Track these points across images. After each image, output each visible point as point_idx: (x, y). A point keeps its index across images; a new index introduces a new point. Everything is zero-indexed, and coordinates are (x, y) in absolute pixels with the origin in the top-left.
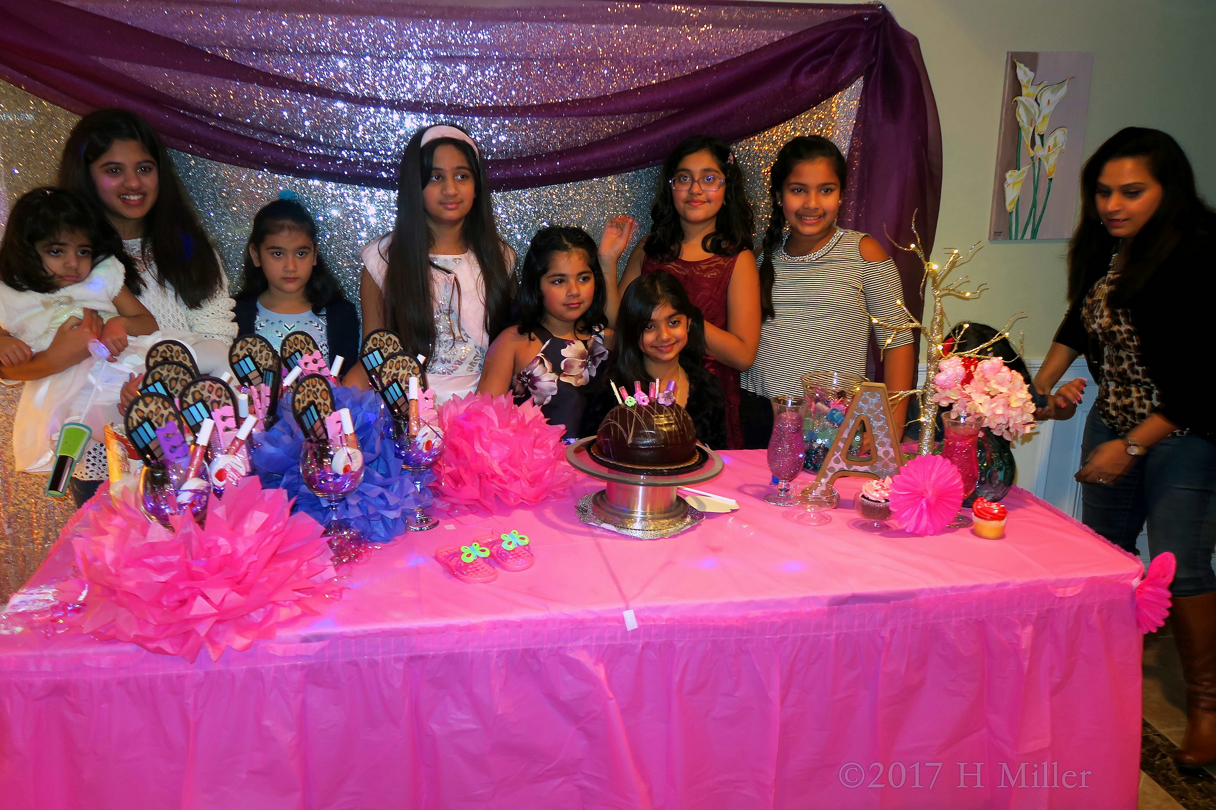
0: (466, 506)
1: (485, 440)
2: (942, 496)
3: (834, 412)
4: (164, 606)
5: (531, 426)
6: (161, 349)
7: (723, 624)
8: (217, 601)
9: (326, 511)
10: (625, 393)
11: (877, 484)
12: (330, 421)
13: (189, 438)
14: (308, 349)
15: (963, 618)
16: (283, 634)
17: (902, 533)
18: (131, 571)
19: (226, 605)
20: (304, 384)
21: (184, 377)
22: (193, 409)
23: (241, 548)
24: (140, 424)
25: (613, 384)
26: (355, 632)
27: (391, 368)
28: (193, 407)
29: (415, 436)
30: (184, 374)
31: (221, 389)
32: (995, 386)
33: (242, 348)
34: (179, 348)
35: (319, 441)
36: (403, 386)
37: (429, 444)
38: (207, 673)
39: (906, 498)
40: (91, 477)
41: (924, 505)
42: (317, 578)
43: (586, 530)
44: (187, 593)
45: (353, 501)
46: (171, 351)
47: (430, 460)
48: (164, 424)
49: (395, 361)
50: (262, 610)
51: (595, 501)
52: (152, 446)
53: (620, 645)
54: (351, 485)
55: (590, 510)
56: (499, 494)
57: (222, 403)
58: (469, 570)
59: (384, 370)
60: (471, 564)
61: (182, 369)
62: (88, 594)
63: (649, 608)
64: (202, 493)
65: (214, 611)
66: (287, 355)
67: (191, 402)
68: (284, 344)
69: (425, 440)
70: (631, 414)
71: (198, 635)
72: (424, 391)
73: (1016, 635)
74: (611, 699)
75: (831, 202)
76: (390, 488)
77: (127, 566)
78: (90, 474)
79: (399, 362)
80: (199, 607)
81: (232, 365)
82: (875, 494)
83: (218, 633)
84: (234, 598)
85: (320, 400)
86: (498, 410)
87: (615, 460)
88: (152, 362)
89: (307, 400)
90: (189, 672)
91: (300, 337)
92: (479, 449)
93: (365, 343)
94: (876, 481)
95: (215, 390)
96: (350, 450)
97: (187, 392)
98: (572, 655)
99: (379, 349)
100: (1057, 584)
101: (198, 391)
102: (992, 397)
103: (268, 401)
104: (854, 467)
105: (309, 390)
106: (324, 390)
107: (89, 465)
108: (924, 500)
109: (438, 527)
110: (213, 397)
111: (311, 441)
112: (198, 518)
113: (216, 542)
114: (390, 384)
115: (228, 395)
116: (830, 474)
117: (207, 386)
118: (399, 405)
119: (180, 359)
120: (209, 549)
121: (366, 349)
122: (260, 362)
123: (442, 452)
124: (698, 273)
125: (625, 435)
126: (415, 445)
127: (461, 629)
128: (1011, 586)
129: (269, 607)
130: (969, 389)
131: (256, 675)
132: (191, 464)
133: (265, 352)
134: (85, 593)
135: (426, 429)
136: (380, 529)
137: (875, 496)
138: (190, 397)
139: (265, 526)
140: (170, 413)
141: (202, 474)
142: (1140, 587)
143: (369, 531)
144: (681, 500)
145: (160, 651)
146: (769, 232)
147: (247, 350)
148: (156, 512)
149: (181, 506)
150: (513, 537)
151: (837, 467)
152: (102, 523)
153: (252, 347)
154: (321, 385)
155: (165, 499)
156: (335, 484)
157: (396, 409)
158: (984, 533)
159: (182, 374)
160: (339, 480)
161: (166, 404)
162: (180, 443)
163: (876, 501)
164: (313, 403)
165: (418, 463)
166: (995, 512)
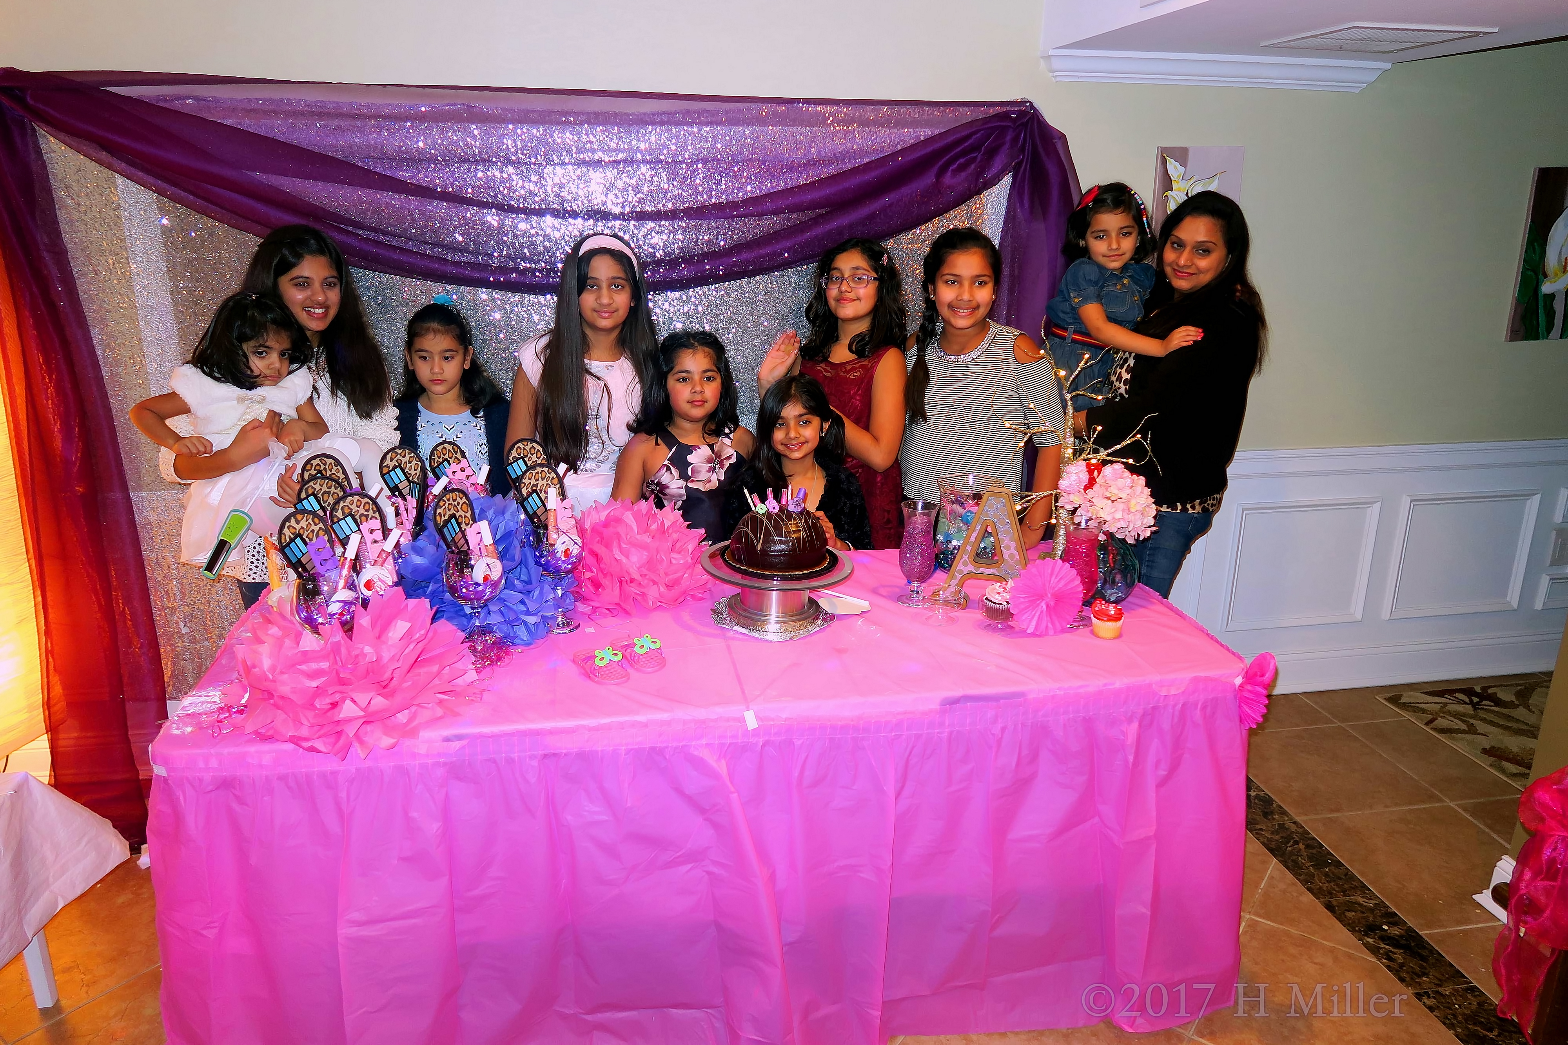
0: (608, 609)
1: (624, 546)
2: (1060, 599)
3: (969, 514)
4: (316, 709)
5: (670, 531)
6: (315, 462)
7: (840, 723)
8: (364, 704)
9: (470, 617)
10: (757, 500)
11: (1000, 587)
12: (470, 532)
13: (339, 550)
14: (456, 458)
15: (1071, 716)
16: (426, 734)
17: (1023, 633)
18: (286, 676)
19: (372, 708)
20: (444, 498)
21: (336, 491)
22: (342, 523)
23: (386, 655)
24: (292, 540)
25: (746, 491)
26: (492, 732)
27: (530, 479)
28: (343, 521)
29: (554, 545)
30: (337, 488)
31: (369, 503)
32: (1115, 491)
33: (391, 460)
35: (460, 552)
36: (543, 496)
37: (567, 552)
38: (357, 770)
39: (1026, 600)
40: (254, 579)
41: (1044, 607)
42: (459, 681)
43: (718, 632)
44: (337, 697)
45: (494, 607)
46: (325, 464)
47: (569, 566)
48: (314, 539)
49: (534, 472)
50: (406, 711)
51: (730, 605)
52: (304, 560)
53: (742, 743)
54: (492, 593)
55: (726, 614)
56: (639, 598)
57: (370, 517)
58: (602, 673)
59: (524, 481)
60: (605, 666)
61: (335, 482)
62: (249, 697)
63: (769, 710)
64: (351, 603)
65: (362, 713)
66: (436, 465)
67: (341, 516)
68: (432, 454)
69: (563, 548)
70: (761, 521)
71: (348, 735)
72: (563, 500)
73: (1122, 732)
74: (732, 793)
75: (984, 295)
76: (531, 594)
77: (282, 673)
78: (253, 576)
79: (538, 473)
80: (348, 709)
82: (997, 596)
83: (366, 733)
84: (379, 702)
85: (461, 513)
86: (637, 516)
87: (746, 565)
89: (448, 513)
90: (341, 768)
92: (618, 555)
93: (509, 452)
94: (999, 584)
95: (363, 504)
96: (489, 560)
97: (337, 507)
98: (696, 753)
99: (522, 458)
101: (348, 506)
102: (1113, 502)
103: (414, 512)
104: (981, 570)
105: (449, 504)
106: (465, 503)
107: (253, 567)
108: (1044, 602)
109: (578, 630)
110: (362, 511)
111: (452, 552)
112: (346, 627)
113: (362, 649)
114: (530, 495)
115: (375, 509)
116: (959, 576)
117: (355, 501)
118: (539, 514)
119: (334, 472)
120: (357, 656)
121: (511, 458)
122: (409, 473)
123: (580, 558)
124: (842, 374)
125: (755, 542)
126: (553, 553)
127: (591, 729)
129: (414, 709)
130: (1091, 494)
131: (403, 771)
132: (340, 576)
133: (414, 462)
134: (247, 696)
135: (564, 538)
136: (522, 633)
137: (997, 598)
138: (340, 511)
139: (409, 633)
140: (320, 528)
141: (351, 585)
142: (1241, 686)
143: (512, 635)
144: (813, 603)
145: (313, 749)
146: (922, 327)
148: (310, 622)
149: (332, 615)
150: (645, 641)
151: (966, 570)
152: (259, 633)
153: (401, 458)
154: (461, 499)
155: (317, 609)
156: (477, 592)
157: (535, 520)
158: (1102, 634)
159: (333, 489)
160: (480, 588)
161: (316, 520)
162: (330, 556)
163: (999, 604)
164: (453, 516)
165: (558, 570)
166: (1113, 613)
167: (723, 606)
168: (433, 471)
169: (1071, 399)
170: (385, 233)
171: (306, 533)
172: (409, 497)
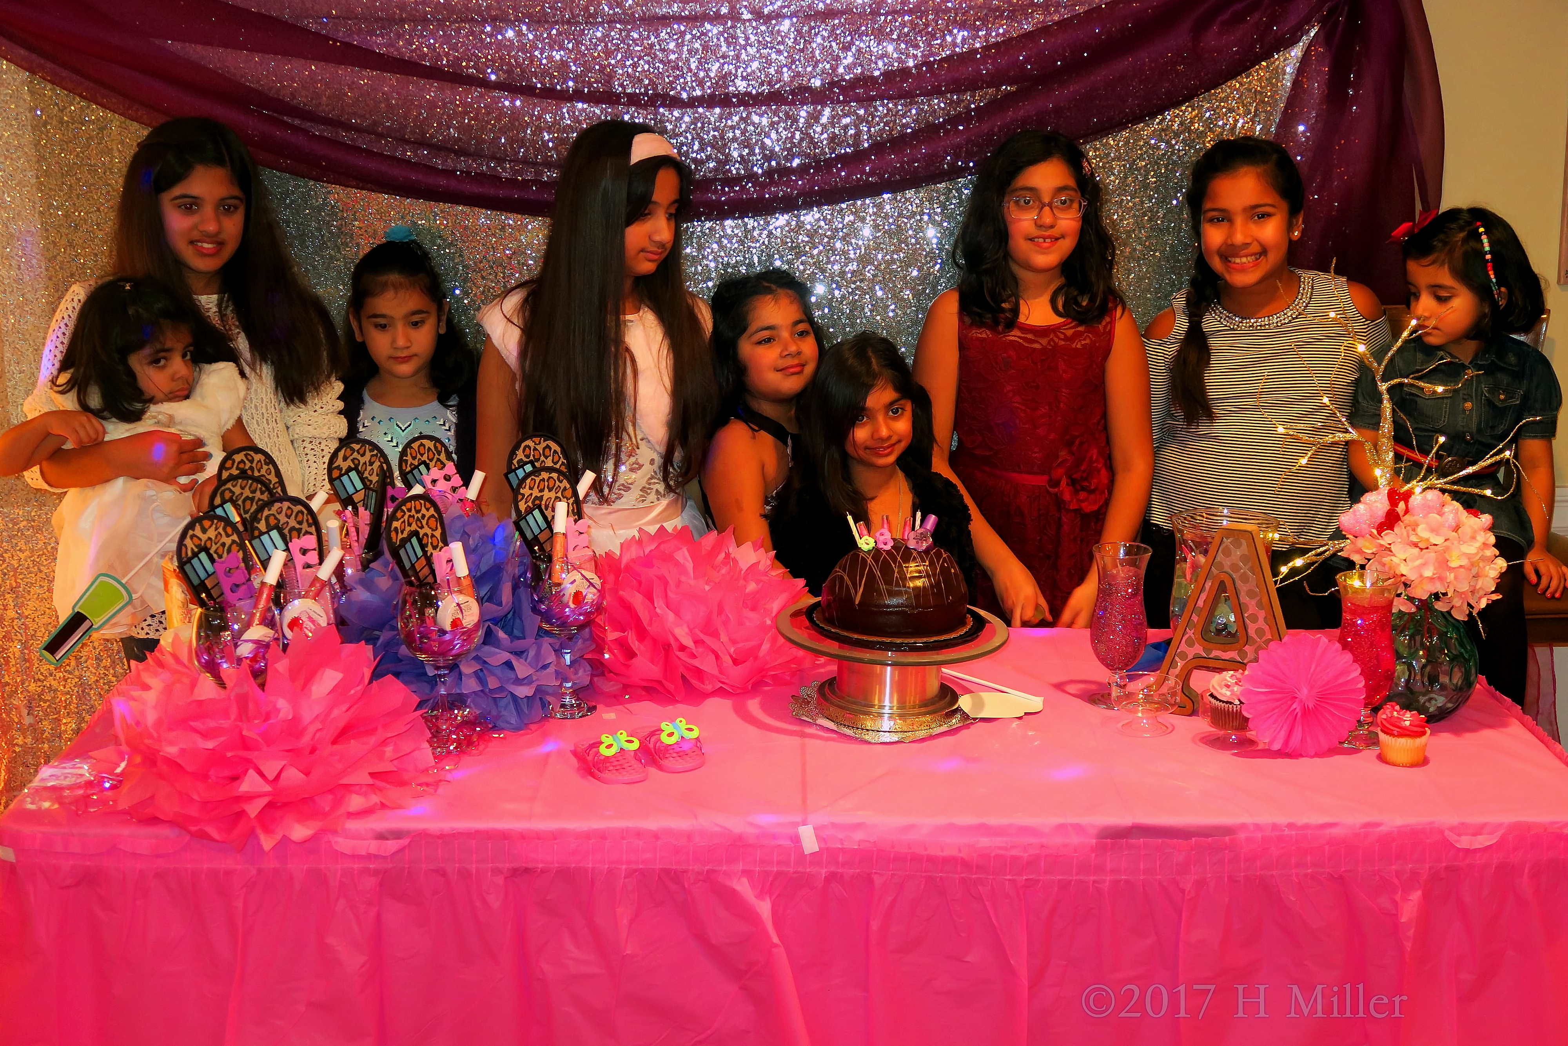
0: (642, 689)
1: (673, 597)
4: (211, 781)
5: (751, 577)
6: (238, 458)
8: (271, 776)
9: (433, 682)
10: (863, 531)
11: (1232, 676)
12: (439, 557)
14: (438, 460)
15: (1309, 871)
16: (353, 825)
17: (1266, 751)
18: (173, 735)
19: (282, 782)
20: (404, 508)
21: (262, 497)
22: (265, 538)
23: (307, 714)
24: (195, 555)
25: (850, 518)
27: (531, 488)
28: (266, 536)
29: (560, 584)
30: (262, 493)
31: (302, 513)
33: (345, 459)
34: (263, 458)
35: (422, 584)
36: (548, 513)
37: (578, 597)
38: (260, 871)
39: (1270, 697)
40: (147, 634)
41: (1298, 710)
42: (407, 762)
43: (795, 727)
44: (238, 765)
45: (467, 669)
46: (252, 461)
47: (582, 618)
48: (225, 554)
49: (538, 480)
50: (329, 794)
51: (821, 689)
52: (209, 584)
53: (795, 872)
54: (464, 646)
55: (814, 702)
56: (690, 675)
57: (303, 532)
58: (608, 767)
59: (522, 491)
60: (613, 758)
61: (259, 486)
62: (127, 765)
63: (834, 825)
64: (267, 646)
65: (268, 788)
66: (409, 469)
67: (264, 529)
68: (403, 453)
69: (573, 590)
70: (866, 561)
71: (248, 816)
72: (576, 522)
73: (1394, 903)
74: (778, 946)
75: (1271, 232)
76: (522, 655)
77: (170, 729)
79: (543, 480)
80: (250, 783)
81: (331, 481)
82: (1225, 691)
83: (271, 817)
84: (293, 776)
85: (427, 530)
87: (839, 627)
88: (225, 475)
89: (408, 529)
90: (239, 867)
91: (428, 444)
92: (662, 610)
94: (1232, 673)
95: (294, 514)
96: (461, 599)
97: (259, 516)
98: (728, 883)
99: (532, 463)
100: (1461, 829)
101: (273, 515)
102: (1422, 550)
103: (367, 531)
104: (1215, 653)
105: (410, 516)
106: (433, 516)
108: (1298, 703)
110: (293, 523)
111: (411, 582)
112: (258, 675)
113: (275, 704)
114: (530, 510)
115: (311, 521)
116: (1181, 663)
117: (284, 509)
118: (541, 541)
119: (263, 472)
120: (267, 712)
121: (515, 462)
122: (370, 478)
123: (598, 608)
124: (1062, 342)
125: (853, 591)
126: (559, 596)
128: (1383, 829)
129: (339, 792)
130: (1388, 538)
131: (319, 878)
132: (255, 606)
133: (376, 464)
134: (123, 765)
135: (575, 575)
136: (508, 712)
137: (1225, 694)
138: (263, 522)
139: (341, 688)
140: (234, 542)
141: (269, 622)
143: (494, 713)
145: (203, 835)
147: (353, 460)
148: (212, 668)
149: (240, 660)
150: (676, 727)
151: (1191, 652)
153: (359, 457)
154: (428, 510)
155: (222, 651)
156: (441, 643)
157: (536, 548)
158: (1392, 756)
159: (258, 493)
160: (448, 637)
161: (229, 530)
162: (244, 580)
163: (1227, 702)
164: (416, 534)
165: (564, 624)
166: (1407, 723)
167: (809, 691)
168: (404, 475)
169: (1389, 390)
170: (348, 127)
171: (214, 547)
172: (361, 510)
